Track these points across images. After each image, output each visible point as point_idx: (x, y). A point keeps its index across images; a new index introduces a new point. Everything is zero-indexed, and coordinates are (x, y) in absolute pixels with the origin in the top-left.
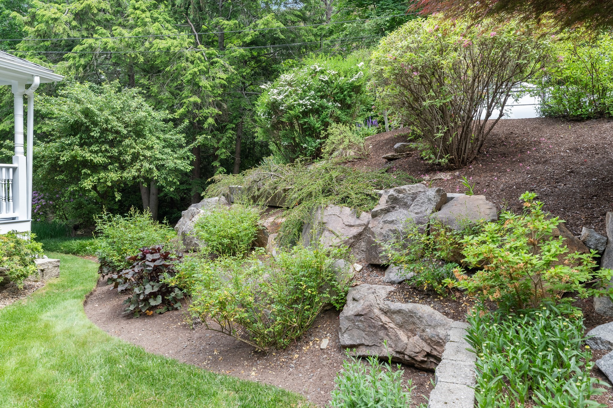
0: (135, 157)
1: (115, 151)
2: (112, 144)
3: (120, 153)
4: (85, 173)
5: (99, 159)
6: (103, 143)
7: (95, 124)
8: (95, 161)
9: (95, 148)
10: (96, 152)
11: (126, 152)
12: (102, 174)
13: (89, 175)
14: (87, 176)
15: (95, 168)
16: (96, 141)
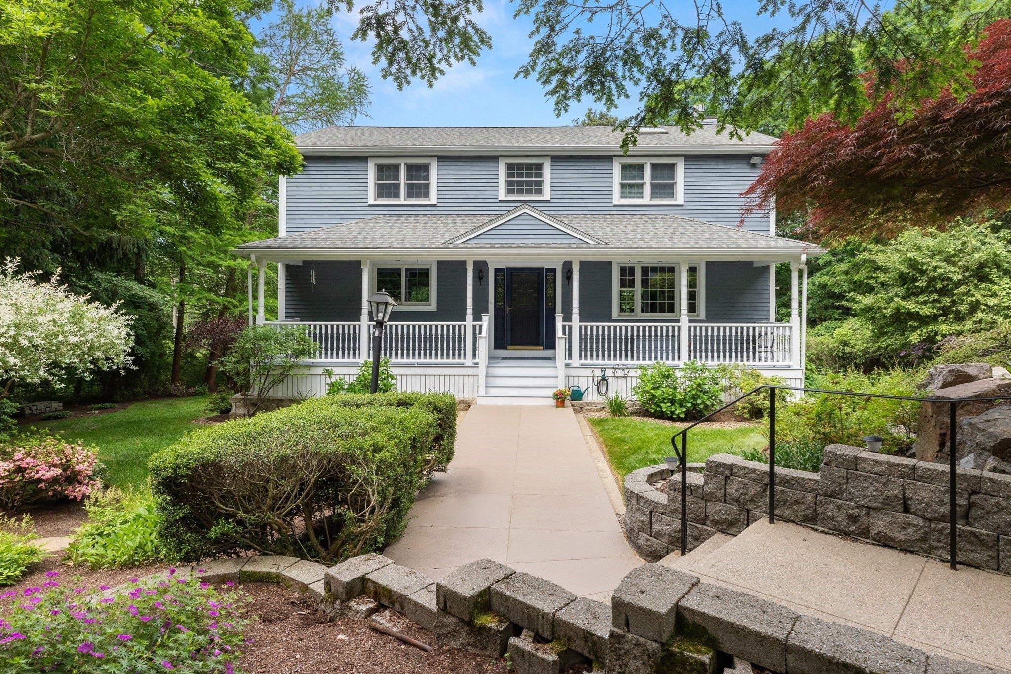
0: (975, 307)
1: (947, 301)
2: (943, 292)
3: (953, 303)
4: (911, 326)
5: (926, 310)
6: (931, 292)
7: (922, 272)
8: (921, 312)
9: (921, 298)
10: (925, 303)
11: (962, 301)
12: (932, 327)
13: (916, 328)
14: (914, 329)
15: (924, 320)
16: (922, 291)
